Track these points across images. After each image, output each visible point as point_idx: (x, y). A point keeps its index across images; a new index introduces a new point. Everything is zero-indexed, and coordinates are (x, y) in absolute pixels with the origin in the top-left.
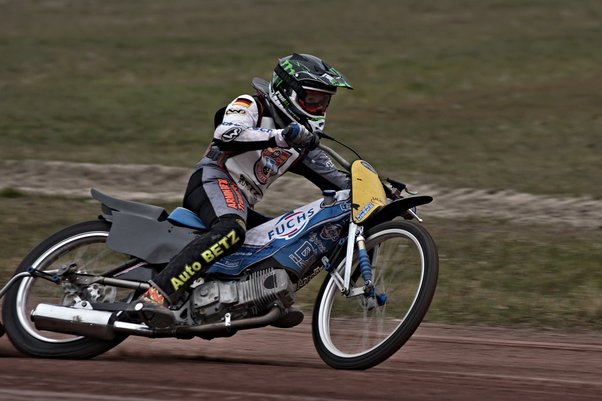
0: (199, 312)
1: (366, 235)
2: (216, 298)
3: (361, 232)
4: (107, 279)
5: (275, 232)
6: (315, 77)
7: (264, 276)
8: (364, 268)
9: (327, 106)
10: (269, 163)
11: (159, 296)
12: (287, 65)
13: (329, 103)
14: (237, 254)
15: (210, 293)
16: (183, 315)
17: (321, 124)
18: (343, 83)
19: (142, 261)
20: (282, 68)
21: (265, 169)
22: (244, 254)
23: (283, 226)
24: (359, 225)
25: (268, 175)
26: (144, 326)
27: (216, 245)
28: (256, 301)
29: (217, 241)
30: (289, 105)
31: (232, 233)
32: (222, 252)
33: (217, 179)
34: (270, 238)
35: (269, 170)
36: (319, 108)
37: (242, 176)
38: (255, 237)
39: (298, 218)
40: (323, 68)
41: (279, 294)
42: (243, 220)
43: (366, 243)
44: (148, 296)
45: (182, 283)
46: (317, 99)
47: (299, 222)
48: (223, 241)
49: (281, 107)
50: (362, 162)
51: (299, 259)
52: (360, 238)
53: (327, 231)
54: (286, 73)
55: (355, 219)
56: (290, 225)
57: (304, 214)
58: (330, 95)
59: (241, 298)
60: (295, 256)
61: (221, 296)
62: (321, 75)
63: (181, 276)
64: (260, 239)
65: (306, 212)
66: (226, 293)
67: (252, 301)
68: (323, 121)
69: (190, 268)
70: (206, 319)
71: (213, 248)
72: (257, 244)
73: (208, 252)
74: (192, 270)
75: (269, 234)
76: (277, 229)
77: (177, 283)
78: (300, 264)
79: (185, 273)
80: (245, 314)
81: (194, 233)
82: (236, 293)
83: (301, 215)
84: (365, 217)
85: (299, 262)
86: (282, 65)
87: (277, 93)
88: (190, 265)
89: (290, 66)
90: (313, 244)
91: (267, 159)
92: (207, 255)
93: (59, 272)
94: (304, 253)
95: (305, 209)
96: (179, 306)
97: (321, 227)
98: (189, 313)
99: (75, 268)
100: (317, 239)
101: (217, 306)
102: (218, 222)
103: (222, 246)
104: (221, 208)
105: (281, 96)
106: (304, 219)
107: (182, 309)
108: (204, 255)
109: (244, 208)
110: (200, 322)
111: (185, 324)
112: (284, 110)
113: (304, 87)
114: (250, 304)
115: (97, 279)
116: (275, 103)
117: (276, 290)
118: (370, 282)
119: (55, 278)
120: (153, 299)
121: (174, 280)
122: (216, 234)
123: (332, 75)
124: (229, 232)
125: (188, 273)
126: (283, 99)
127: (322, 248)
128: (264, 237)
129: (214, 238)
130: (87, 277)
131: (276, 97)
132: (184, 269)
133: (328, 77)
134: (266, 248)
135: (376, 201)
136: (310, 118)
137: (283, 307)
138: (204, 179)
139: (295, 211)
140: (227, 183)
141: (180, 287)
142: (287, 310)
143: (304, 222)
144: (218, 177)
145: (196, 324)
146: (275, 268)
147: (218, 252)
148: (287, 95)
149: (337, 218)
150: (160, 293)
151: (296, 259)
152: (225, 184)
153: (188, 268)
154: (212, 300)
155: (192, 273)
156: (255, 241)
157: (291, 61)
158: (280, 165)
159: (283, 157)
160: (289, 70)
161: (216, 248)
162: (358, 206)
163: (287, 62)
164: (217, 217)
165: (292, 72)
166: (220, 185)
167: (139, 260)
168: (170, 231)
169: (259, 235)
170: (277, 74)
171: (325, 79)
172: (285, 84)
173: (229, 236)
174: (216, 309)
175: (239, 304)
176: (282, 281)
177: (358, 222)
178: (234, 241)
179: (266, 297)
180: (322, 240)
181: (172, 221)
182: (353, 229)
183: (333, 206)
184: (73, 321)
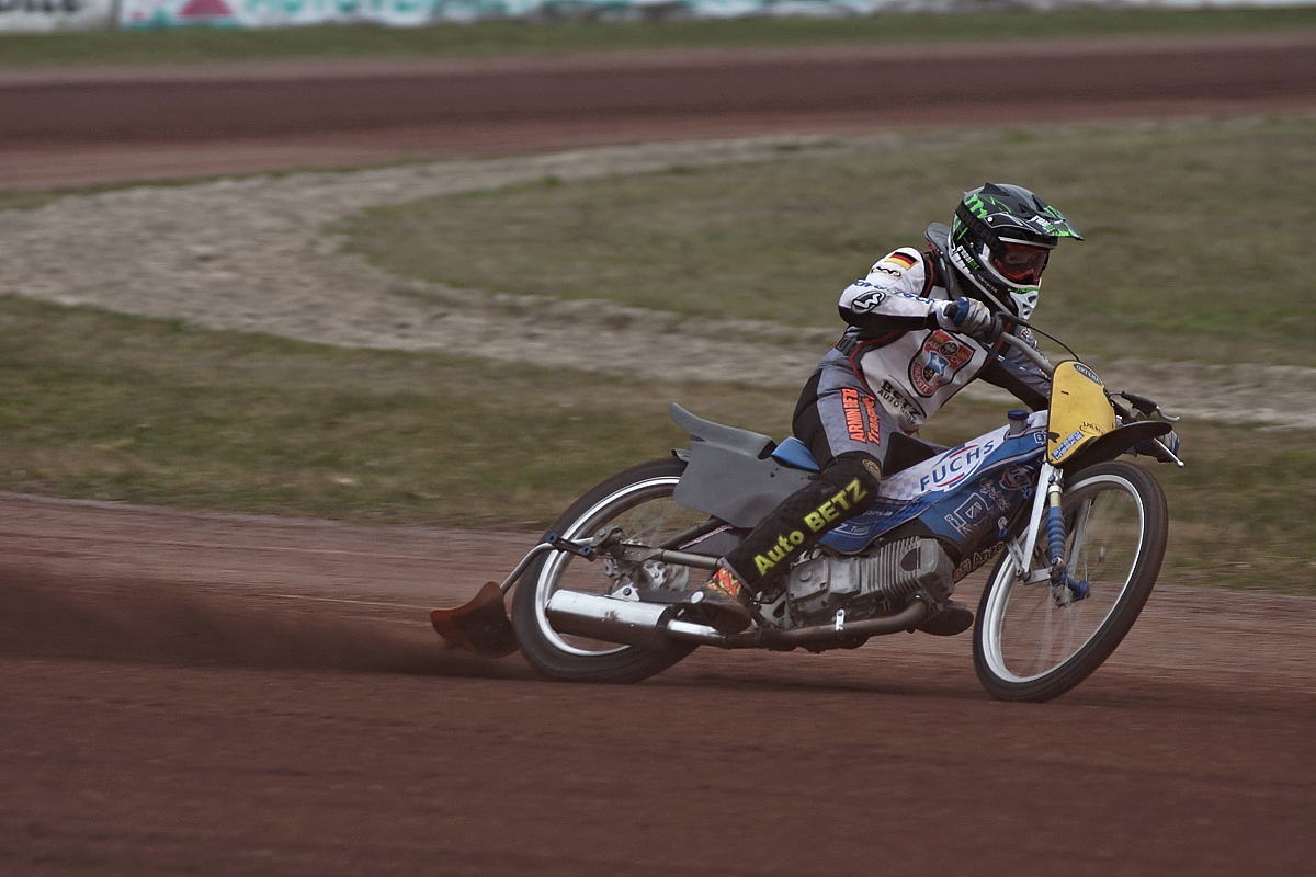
0: (797, 607)
1: (1065, 485)
2: (823, 585)
3: (1057, 479)
4: (668, 553)
5: (931, 478)
6: (1019, 222)
7: (902, 549)
8: (1053, 537)
9: (1044, 268)
10: (936, 362)
11: (733, 582)
12: (976, 202)
13: (1046, 262)
14: (872, 513)
15: (814, 577)
16: (778, 612)
17: (1031, 299)
18: (1066, 230)
19: (726, 523)
20: (967, 208)
21: (928, 371)
22: (881, 514)
23: (943, 468)
24: (1057, 467)
25: (931, 383)
26: (711, 630)
27: (829, 504)
28: (886, 591)
29: (828, 497)
30: (978, 268)
31: (855, 484)
32: (837, 514)
33: (841, 389)
34: (923, 489)
35: (933, 373)
36: (1028, 272)
37: (886, 383)
38: (900, 486)
39: (969, 456)
40: (1033, 206)
41: (922, 579)
42: (876, 461)
43: (1063, 496)
44: (717, 583)
45: (772, 564)
46: (1025, 259)
47: (969, 461)
48: (839, 497)
49: (966, 271)
50: (1075, 366)
51: (961, 523)
52: (1055, 488)
53: (1011, 478)
54: (974, 215)
55: (1051, 458)
56: (955, 467)
57: (978, 450)
58: (1048, 249)
59: (865, 585)
60: (956, 517)
61: (832, 583)
62: (1030, 219)
63: (771, 553)
64: (908, 489)
65: (982, 446)
66: (842, 578)
67: (880, 591)
68: (1036, 293)
69: (786, 540)
70: (808, 619)
71: (822, 509)
72: (903, 497)
73: (814, 515)
74: (789, 543)
75: (922, 481)
76: (934, 473)
77: (763, 564)
78: (962, 531)
79: (776, 548)
80: (873, 611)
81: (809, 478)
82: (858, 578)
83: (973, 451)
84: (1066, 454)
85: (961, 527)
86: (966, 203)
87: (959, 249)
88: (786, 535)
89: (980, 204)
90: (986, 497)
91: (933, 355)
92: (813, 519)
93: (594, 541)
94: (970, 513)
95: (981, 442)
96: (774, 597)
97: (1001, 469)
98: (786, 609)
99: (619, 534)
100: (993, 489)
101: (825, 598)
102: (835, 463)
103: (837, 505)
104: (839, 444)
105: (965, 254)
106: (978, 457)
107: (778, 602)
108: (808, 519)
109: (878, 439)
110: (800, 624)
111: (780, 626)
112: (971, 277)
113: (1002, 239)
114: (879, 596)
115: (654, 552)
116: (957, 265)
117: (919, 573)
118: (1060, 560)
119: (586, 550)
120: (722, 586)
121: (759, 559)
122: (828, 486)
123: (1047, 219)
124: (849, 482)
125: (782, 548)
126: (969, 260)
127: (1004, 504)
128: (914, 486)
129: (824, 491)
130: (640, 550)
131: (957, 256)
132: (776, 542)
133: (1041, 222)
134: (914, 505)
135: (1089, 429)
136: (1014, 290)
137: (931, 600)
138: (820, 391)
139: (967, 445)
140: (856, 396)
141: (768, 569)
142: (940, 607)
143: (976, 462)
144: (842, 385)
145: (795, 626)
146: (922, 537)
147: (831, 515)
148: (975, 252)
149: (1027, 455)
150: (734, 578)
151: (957, 522)
152: (853, 398)
153: (782, 541)
154: (817, 587)
155: (790, 549)
156: (900, 492)
157: (981, 196)
158: (957, 369)
159: (963, 356)
160: (978, 211)
161: (827, 509)
162: (1058, 436)
163: (975, 198)
164: (832, 458)
165: (983, 214)
166: (845, 400)
167: (721, 523)
168: (773, 476)
169: (907, 483)
170: (960, 218)
171: (1035, 224)
172: (972, 233)
173: (849, 488)
174: (824, 603)
175: (861, 594)
176: (931, 556)
177: (1055, 462)
178: (857, 496)
179: (901, 584)
180: (1004, 492)
181: (777, 459)
182: (1047, 472)
183: (1023, 436)
184: (606, 620)
